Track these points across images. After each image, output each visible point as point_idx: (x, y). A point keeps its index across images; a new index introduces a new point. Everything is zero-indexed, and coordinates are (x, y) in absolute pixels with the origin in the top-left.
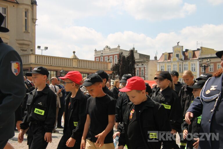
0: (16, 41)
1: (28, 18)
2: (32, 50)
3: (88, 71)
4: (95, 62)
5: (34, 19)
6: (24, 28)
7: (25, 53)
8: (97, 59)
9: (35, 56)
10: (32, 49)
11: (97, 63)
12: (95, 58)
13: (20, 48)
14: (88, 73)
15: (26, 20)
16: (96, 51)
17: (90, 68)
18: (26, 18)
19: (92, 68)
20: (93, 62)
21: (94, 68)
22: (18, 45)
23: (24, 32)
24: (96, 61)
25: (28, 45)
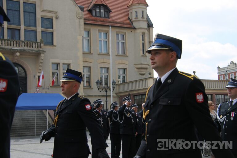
0: (134, 65)
1: (145, 41)
2: (150, 74)
3: (211, 91)
4: (219, 81)
5: (151, 42)
6: (142, 52)
7: (144, 77)
8: (221, 77)
9: (154, 79)
10: (150, 72)
11: (221, 82)
12: (219, 76)
13: (138, 73)
14: (211, 94)
15: (143, 43)
16: (219, 68)
17: (213, 87)
18: (143, 42)
19: (215, 88)
20: (217, 81)
21: (218, 88)
22: (136, 70)
23: (142, 56)
24: (220, 79)
25: (146, 69)
